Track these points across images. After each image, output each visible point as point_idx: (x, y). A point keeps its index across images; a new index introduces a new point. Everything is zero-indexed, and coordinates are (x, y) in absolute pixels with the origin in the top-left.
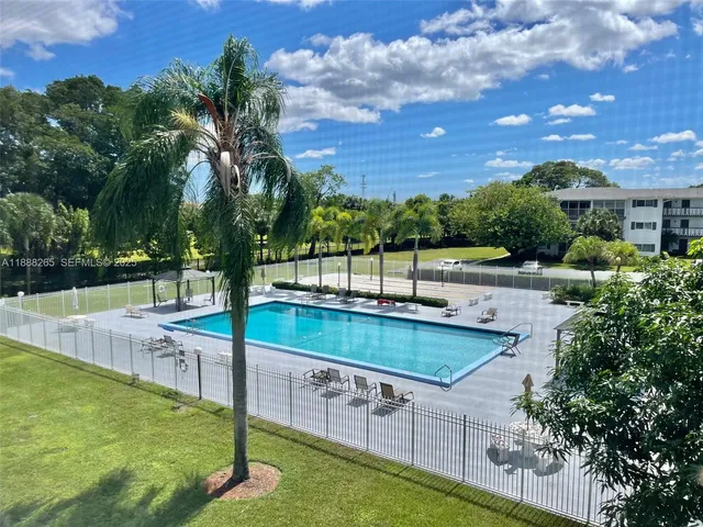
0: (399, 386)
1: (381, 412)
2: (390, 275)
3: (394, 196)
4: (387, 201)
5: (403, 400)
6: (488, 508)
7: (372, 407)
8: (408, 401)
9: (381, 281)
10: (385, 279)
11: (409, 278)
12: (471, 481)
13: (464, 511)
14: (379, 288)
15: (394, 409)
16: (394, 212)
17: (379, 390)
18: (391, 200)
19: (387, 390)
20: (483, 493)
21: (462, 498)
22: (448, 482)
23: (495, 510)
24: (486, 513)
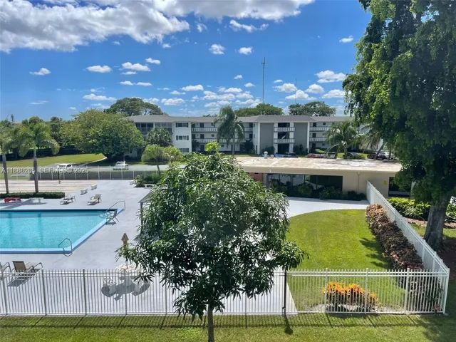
0: (29, 261)
1: (16, 283)
2: (14, 178)
3: (12, 117)
4: (6, 121)
5: (34, 270)
6: (105, 326)
7: (7, 281)
8: (38, 270)
9: (7, 184)
10: (9, 182)
11: (31, 179)
12: (92, 312)
13: (88, 334)
14: (5, 189)
15: (26, 278)
16: (13, 130)
17: (12, 266)
18: (10, 120)
19: (19, 266)
20: (101, 318)
21: (85, 326)
22: (74, 318)
23: (110, 326)
24: (103, 330)
